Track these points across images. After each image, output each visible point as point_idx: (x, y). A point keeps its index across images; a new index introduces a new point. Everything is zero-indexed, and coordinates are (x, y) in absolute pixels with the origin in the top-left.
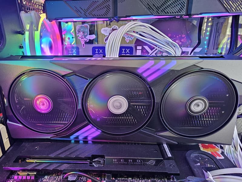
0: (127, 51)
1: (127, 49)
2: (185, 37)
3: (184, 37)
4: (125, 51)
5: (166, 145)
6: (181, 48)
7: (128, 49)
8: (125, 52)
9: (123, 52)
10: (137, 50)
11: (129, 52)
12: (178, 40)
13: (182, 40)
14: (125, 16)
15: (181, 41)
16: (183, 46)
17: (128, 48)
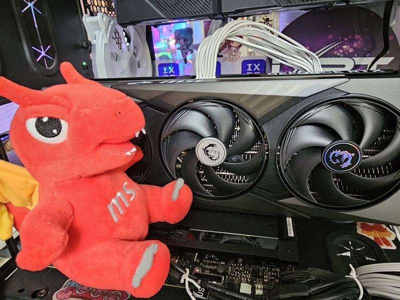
0: (255, 67)
1: (255, 65)
2: (361, 39)
3: (358, 40)
4: (253, 67)
5: (291, 219)
6: (353, 59)
7: (257, 65)
8: (253, 70)
9: (250, 69)
10: (273, 65)
11: (259, 70)
12: (347, 45)
13: (355, 45)
14: (233, 11)
15: (352, 47)
16: (356, 55)
17: (256, 62)
